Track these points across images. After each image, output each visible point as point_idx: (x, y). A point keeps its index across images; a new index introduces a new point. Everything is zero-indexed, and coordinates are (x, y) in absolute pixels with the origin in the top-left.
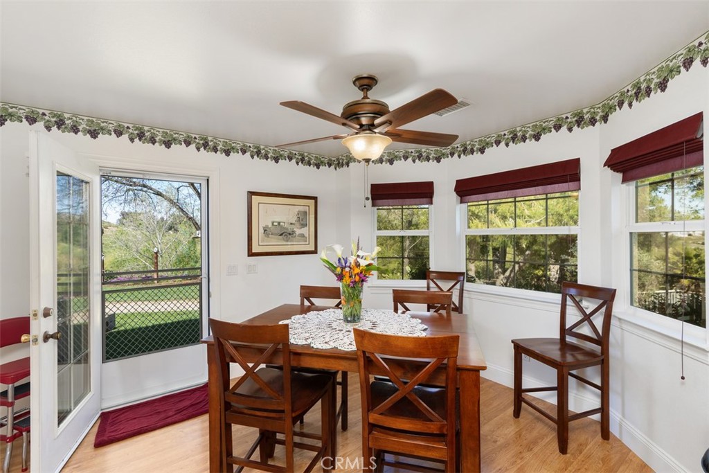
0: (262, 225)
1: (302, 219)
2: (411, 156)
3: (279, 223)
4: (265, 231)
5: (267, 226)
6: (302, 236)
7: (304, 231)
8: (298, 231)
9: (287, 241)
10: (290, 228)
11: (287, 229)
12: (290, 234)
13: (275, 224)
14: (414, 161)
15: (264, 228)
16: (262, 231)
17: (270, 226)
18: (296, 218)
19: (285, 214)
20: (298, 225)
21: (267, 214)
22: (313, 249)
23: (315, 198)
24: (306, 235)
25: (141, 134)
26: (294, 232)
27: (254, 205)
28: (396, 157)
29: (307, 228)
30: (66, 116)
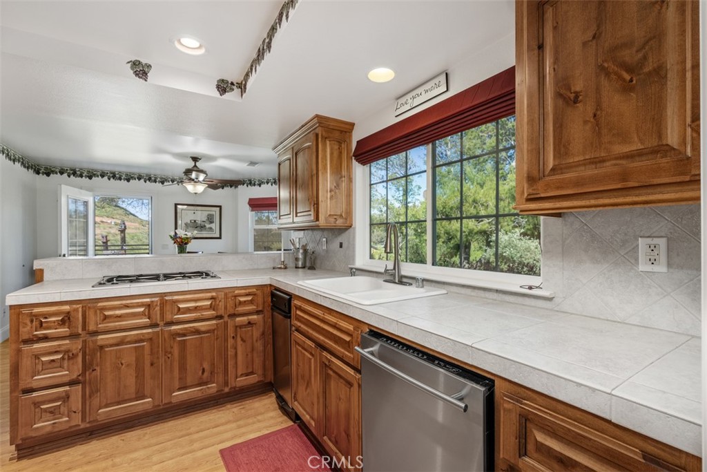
0: (184, 221)
1: (210, 219)
2: (270, 181)
3: (195, 221)
4: (186, 224)
6: (211, 228)
7: (213, 226)
8: (208, 226)
9: (201, 231)
10: (203, 223)
11: (200, 224)
12: (202, 227)
13: (192, 221)
14: (271, 185)
16: (184, 224)
17: (189, 222)
18: (206, 218)
19: (200, 216)
20: (208, 222)
21: (187, 216)
22: (218, 236)
23: (220, 207)
24: (214, 228)
25: (114, 176)
26: (205, 226)
27: (178, 211)
28: (263, 183)
29: (214, 224)
30: (77, 170)
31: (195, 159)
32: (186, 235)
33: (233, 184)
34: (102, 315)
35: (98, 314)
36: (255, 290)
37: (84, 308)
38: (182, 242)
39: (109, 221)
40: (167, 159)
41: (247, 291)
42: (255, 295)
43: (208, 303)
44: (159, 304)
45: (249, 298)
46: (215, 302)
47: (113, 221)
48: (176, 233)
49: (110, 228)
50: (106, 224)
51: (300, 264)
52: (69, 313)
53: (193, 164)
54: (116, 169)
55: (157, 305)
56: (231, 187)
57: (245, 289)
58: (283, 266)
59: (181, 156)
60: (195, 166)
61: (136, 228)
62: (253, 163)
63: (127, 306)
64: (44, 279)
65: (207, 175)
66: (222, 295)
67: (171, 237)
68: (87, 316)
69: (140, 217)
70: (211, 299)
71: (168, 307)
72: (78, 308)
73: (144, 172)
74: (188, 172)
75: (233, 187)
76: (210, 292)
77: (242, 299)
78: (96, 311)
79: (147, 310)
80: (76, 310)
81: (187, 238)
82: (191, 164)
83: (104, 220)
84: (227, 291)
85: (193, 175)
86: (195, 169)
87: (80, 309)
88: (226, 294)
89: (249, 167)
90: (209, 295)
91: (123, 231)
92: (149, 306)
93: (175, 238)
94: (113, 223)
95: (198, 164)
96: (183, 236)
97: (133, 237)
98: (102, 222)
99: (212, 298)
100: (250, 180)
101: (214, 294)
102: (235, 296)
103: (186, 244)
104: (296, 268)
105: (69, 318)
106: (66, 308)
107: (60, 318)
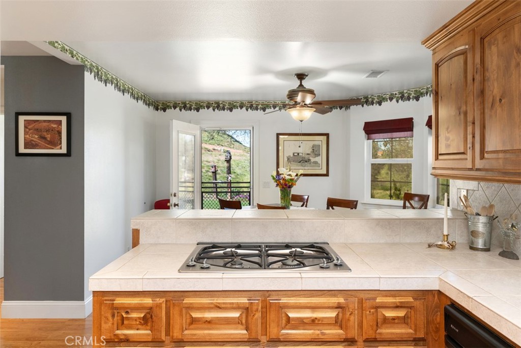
0: (286, 155)
1: (316, 151)
2: (395, 97)
3: (298, 154)
4: (288, 159)
5: (290, 156)
6: (316, 163)
7: (318, 159)
8: (313, 160)
9: (305, 166)
10: (307, 157)
11: (304, 158)
12: (306, 162)
13: (295, 154)
14: (398, 101)
15: (287, 157)
16: (286, 159)
17: (292, 155)
18: (311, 150)
19: (304, 147)
20: (312, 155)
21: (290, 147)
22: (325, 173)
23: (327, 135)
24: (320, 162)
25: (218, 106)
26: (309, 160)
27: (281, 142)
28: (384, 99)
29: (320, 157)
30: (187, 102)
31: (301, 76)
32: (290, 175)
33: (345, 104)
34: (188, 315)
35: (184, 315)
36: (411, 299)
37: (168, 303)
38: (286, 185)
39: (219, 149)
40: (270, 80)
41: (398, 300)
42: (411, 308)
43: (332, 314)
44: (260, 308)
45: (401, 313)
46: (344, 314)
47: (223, 148)
48: (278, 172)
49: (220, 155)
50: (217, 152)
51: (480, 243)
52: (151, 308)
53: (298, 83)
54: (220, 98)
55: (257, 310)
56: (341, 108)
57: (394, 296)
58: (446, 244)
59: (284, 74)
60: (301, 85)
61: (241, 155)
62: (375, 73)
63: (218, 307)
64: (140, 242)
65: (315, 94)
66: (354, 304)
67: (274, 178)
68: (171, 315)
69: (244, 144)
70: (337, 308)
71: (272, 316)
72: (161, 303)
73: (245, 98)
74: (292, 94)
75: (344, 109)
76: (335, 296)
77: (389, 314)
78: (181, 311)
79: (244, 316)
80: (159, 306)
81: (292, 180)
82: (295, 84)
83: (216, 148)
84: (362, 295)
85: (299, 98)
86: (301, 89)
87: (164, 305)
88: (361, 302)
89: (370, 79)
90: (334, 300)
91: (228, 161)
92: (247, 310)
93: (278, 178)
94: (222, 151)
95: (304, 83)
96: (288, 177)
97: (238, 164)
98: (214, 149)
99: (339, 307)
100: (366, 98)
101: (342, 300)
102: (377, 308)
103: (290, 187)
104: (472, 248)
105: (151, 316)
106: (148, 301)
107: (142, 315)
